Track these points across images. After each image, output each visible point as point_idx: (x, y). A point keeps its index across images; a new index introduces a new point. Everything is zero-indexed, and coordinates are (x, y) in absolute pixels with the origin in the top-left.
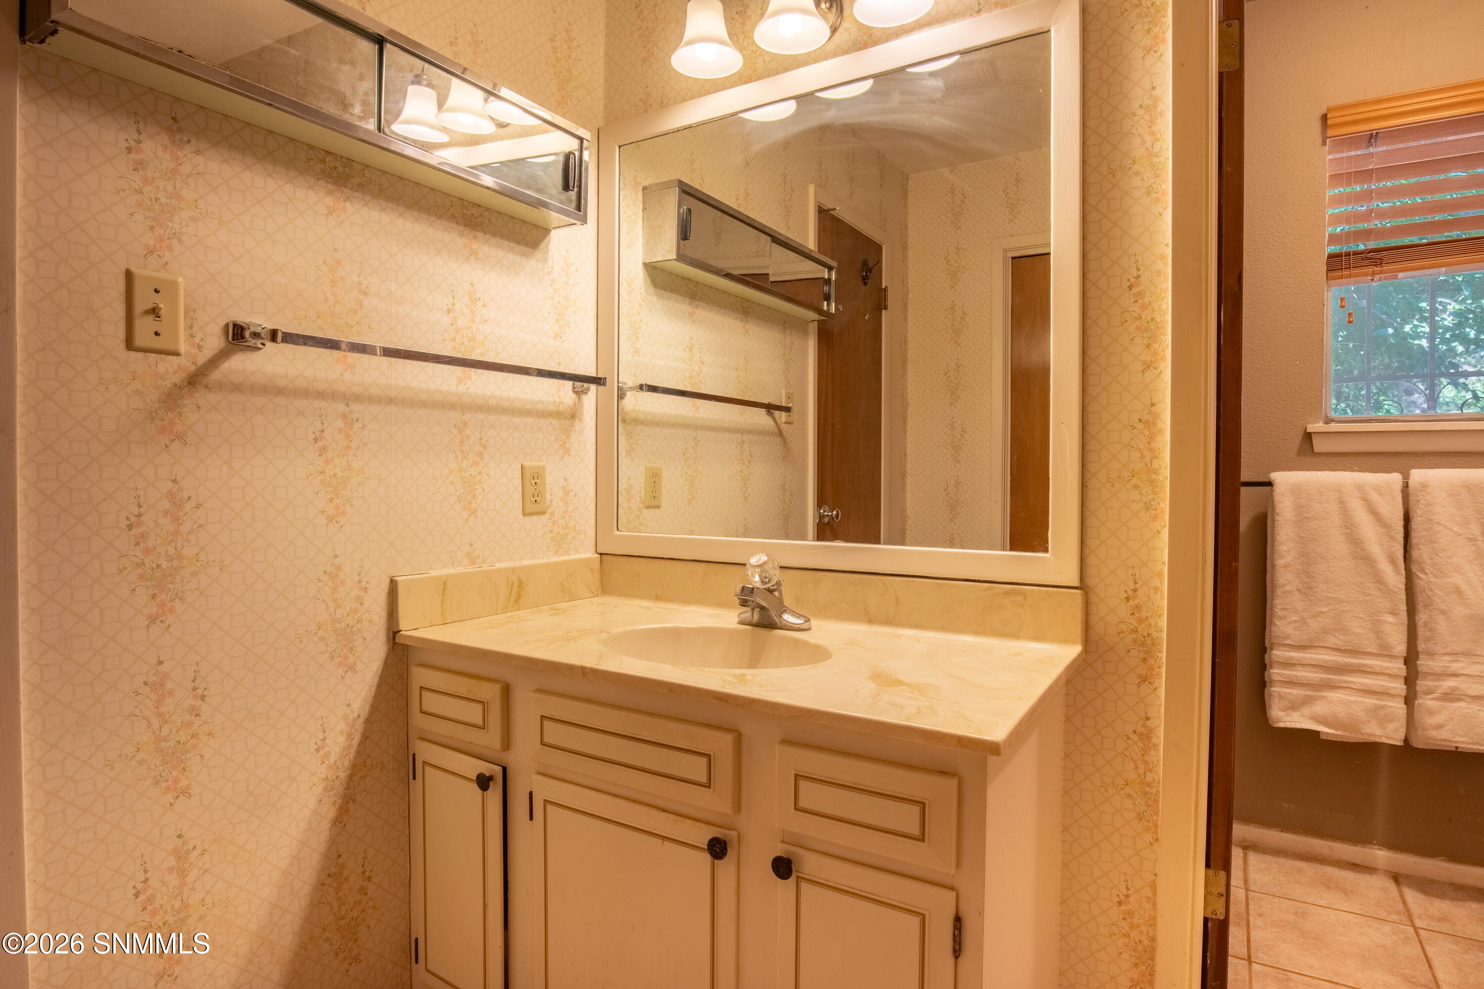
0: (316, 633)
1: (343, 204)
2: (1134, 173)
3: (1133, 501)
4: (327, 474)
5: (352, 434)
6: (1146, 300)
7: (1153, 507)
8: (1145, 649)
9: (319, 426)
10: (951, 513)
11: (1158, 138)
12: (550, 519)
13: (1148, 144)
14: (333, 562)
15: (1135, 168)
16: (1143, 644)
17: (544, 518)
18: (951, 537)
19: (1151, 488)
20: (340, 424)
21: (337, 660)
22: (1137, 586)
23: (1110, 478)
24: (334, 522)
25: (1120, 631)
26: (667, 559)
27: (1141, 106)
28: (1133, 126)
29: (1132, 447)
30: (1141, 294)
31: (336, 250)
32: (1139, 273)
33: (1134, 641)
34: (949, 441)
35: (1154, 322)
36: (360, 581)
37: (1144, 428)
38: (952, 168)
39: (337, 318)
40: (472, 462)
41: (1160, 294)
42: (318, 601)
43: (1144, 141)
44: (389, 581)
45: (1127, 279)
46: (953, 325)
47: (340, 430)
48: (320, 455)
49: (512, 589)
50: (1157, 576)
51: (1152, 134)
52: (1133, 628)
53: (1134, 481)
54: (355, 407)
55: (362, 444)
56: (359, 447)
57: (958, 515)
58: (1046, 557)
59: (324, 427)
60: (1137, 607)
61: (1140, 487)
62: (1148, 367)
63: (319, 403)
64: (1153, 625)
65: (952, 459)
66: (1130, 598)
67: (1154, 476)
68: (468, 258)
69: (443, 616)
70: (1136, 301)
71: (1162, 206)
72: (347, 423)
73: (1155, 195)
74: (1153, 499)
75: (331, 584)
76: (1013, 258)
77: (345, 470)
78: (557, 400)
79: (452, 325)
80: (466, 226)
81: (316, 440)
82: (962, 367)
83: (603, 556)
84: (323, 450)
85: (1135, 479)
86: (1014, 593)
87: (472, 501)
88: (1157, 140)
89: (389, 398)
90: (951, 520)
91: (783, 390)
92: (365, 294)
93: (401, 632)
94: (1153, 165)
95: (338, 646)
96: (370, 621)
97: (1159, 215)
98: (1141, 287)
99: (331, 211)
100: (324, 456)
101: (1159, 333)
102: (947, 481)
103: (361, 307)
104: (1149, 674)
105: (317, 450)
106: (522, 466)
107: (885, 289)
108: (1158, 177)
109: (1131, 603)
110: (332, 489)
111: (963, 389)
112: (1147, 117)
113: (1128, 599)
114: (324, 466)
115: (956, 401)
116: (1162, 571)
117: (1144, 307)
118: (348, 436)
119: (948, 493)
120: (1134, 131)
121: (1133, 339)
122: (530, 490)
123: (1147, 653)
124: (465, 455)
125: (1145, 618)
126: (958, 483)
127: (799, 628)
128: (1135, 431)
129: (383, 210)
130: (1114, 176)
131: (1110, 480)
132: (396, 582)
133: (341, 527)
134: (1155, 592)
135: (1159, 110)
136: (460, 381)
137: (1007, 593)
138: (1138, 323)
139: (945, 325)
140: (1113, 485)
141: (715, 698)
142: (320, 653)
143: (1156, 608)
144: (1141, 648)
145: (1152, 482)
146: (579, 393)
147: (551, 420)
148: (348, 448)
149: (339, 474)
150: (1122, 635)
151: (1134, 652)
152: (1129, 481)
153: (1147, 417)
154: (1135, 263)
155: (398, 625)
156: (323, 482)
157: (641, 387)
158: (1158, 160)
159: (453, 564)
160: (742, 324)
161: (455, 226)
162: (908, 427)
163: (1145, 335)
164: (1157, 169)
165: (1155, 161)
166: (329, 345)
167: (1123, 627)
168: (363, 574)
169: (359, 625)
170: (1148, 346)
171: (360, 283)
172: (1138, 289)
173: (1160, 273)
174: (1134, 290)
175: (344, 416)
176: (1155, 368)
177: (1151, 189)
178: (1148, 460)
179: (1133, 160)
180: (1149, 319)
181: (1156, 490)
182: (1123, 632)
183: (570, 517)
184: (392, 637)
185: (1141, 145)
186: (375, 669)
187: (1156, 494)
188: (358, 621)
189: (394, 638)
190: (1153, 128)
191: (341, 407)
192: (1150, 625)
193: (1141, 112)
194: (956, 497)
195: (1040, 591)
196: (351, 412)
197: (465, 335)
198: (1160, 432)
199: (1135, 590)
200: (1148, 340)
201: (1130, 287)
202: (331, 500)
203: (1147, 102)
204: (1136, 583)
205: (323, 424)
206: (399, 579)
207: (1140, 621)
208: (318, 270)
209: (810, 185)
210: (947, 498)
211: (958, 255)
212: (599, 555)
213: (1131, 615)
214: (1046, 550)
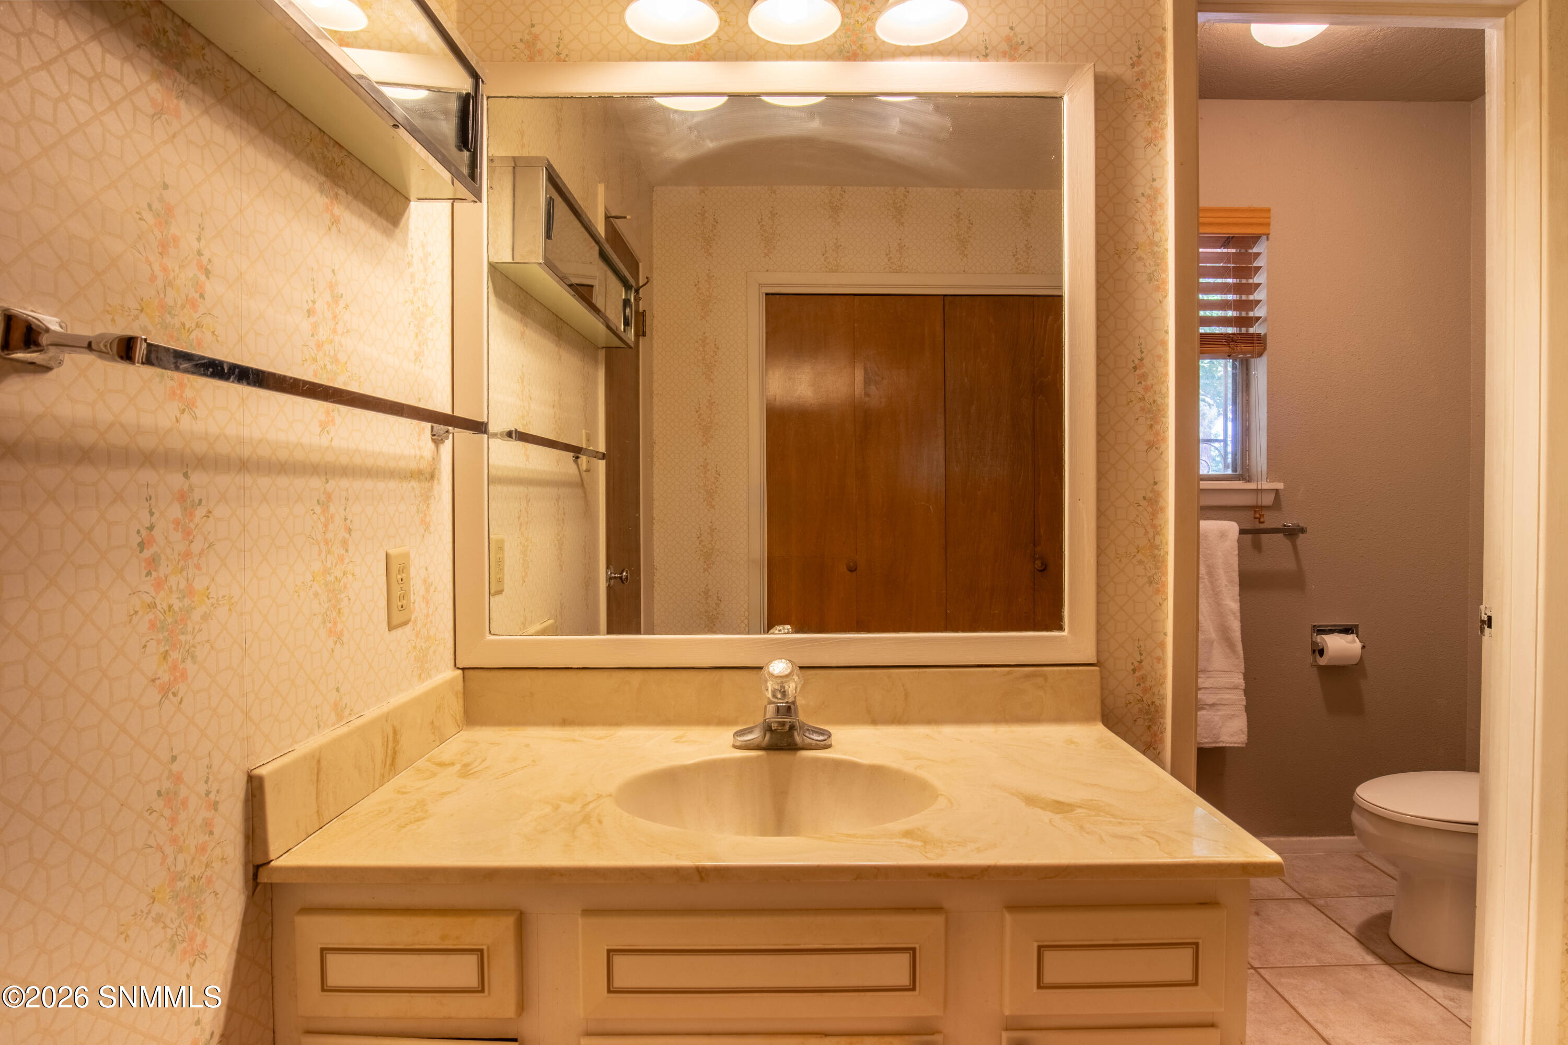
0: (149, 913)
1: (175, 101)
2: (1137, 258)
3: (1139, 576)
4: (159, 607)
5: (193, 528)
6: (1149, 382)
7: (1155, 581)
8: (1150, 717)
9: (146, 519)
10: (705, 562)
11: (1158, 229)
12: (414, 629)
13: (1150, 232)
14: (170, 771)
15: (1139, 253)
16: (1147, 713)
17: (408, 628)
18: (705, 588)
19: (1154, 563)
20: (175, 511)
21: (179, 948)
22: (1142, 657)
23: (1118, 554)
24: (170, 695)
25: (1128, 702)
26: (578, 668)
27: (1143, 194)
28: (1136, 212)
29: (1138, 523)
30: (1144, 377)
31: (166, 186)
32: (1143, 355)
33: (1140, 710)
34: (701, 484)
35: (1155, 405)
36: (208, 793)
37: (1148, 505)
38: (702, 188)
39: (170, 313)
40: (336, 556)
41: (1161, 378)
42: (150, 850)
43: (1146, 229)
44: (245, 779)
45: (1132, 360)
46: (704, 359)
47: (177, 522)
48: (149, 574)
49: (387, 747)
50: (1159, 646)
51: (1153, 223)
52: (1139, 698)
53: (1139, 556)
54: (198, 478)
55: (207, 545)
56: (203, 550)
57: (714, 564)
58: (1064, 636)
59: (154, 519)
60: (1143, 678)
61: (1144, 562)
62: (1151, 447)
63: (147, 475)
64: (1156, 693)
65: (705, 503)
66: (1136, 670)
67: (1156, 552)
68: (329, 229)
69: (318, 815)
70: (1140, 383)
71: (1162, 295)
72: (186, 509)
73: (1156, 283)
74: (1156, 574)
75: (168, 812)
76: (767, 294)
77: (184, 597)
78: (418, 452)
79: (313, 335)
80: (327, 176)
81: (142, 546)
82: (716, 404)
83: (466, 671)
84: (153, 563)
85: (1140, 554)
86: (1034, 675)
87: (338, 619)
88: (1157, 230)
89: (240, 460)
90: (705, 570)
91: (584, 431)
92: (207, 273)
93: (272, 863)
94: (1154, 254)
95: (180, 923)
96: (223, 859)
97: (1159, 302)
98: (1144, 370)
99: (159, 112)
100: (154, 574)
101: (1160, 415)
102: (700, 528)
103: (202, 296)
104: (1153, 740)
105: (143, 564)
106: (387, 555)
107: (643, 313)
108: (1158, 265)
109: (1137, 674)
110: (166, 634)
111: (716, 429)
112: (1148, 206)
113: (1134, 671)
114: (154, 594)
115: (709, 441)
116: (1164, 641)
117: (1147, 389)
118: (187, 533)
119: (701, 541)
120: (1137, 217)
121: (1137, 419)
122: (396, 592)
123: (1151, 720)
124: (330, 546)
125: (1149, 688)
126: (712, 530)
127: (825, 745)
128: (1140, 508)
129: (229, 127)
130: (1119, 257)
131: (1118, 556)
132: (260, 779)
133: (180, 703)
134: (1157, 662)
135: (1158, 202)
136: (324, 427)
137: (1028, 676)
138: (1141, 404)
139: (696, 357)
140: (1120, 561)
141: (930, 875)
142: (156, 947)
143: (1158, 677)
144: (1146, 717)
145: (1155, 557)
146: (437, 440)
147: (414, 483)
148: (187, 555)
149: (177, 605)
150: (1129, 706)
151: (1140, 722)
152: (1135, 556)
153: (1150, 495)
154: (1139, 345)
155: (266, 852)
156: (152, 625)
157: (509, 434)
158: (1159, 250)
159: (319, 726)
160: (557, 349)
161: (314, 173)
162: (654, 468)
163: (1148, 416)
164: (1158, 258)
165: (1155, 250)
166: (211, 370)
167: (1131, 698)
168: (211, 778)
169: (209, 873)
170: (1151, 427)
171: (200, 253)
172: (1142, 371)
173: (1161, 358)
174: (1138, 372)
175: (182, 497)
176: (1156, 448)
177: (1152, 276)
178: (1151, 535)
179: (1136, 246)
180: (1151, 401)
181: (1158, 564)
182: (1130, 703)
183: (431, 622)
184: (251, 876)
185: (1143, 231)
186: (231, 941)
187: (1158, 569)
188: (207, 866)
189: (255, 876)
190: (1154, 218)
191: (176, 480)
192: (1154, 694)
193: (1143, 200)
194: (710, 545)
195: (1060, 671)
196: (191, 489)
197: (327, 353)
198: (1161, 509)
199: (1140, 662)
200: (1150, 421)
201: (1135, 368)
202: (165, 655)
203: (1149, 192)
204: (1141, 654)
205: (152, 514)
206: (262, 771)
207: (1145, 691)
208: (141, 219)
209: (599, 185)
210: (700, 546)
211: (709, 284)
212: (460, 672)
213: (1137, 686)
214: (1061, 628)
